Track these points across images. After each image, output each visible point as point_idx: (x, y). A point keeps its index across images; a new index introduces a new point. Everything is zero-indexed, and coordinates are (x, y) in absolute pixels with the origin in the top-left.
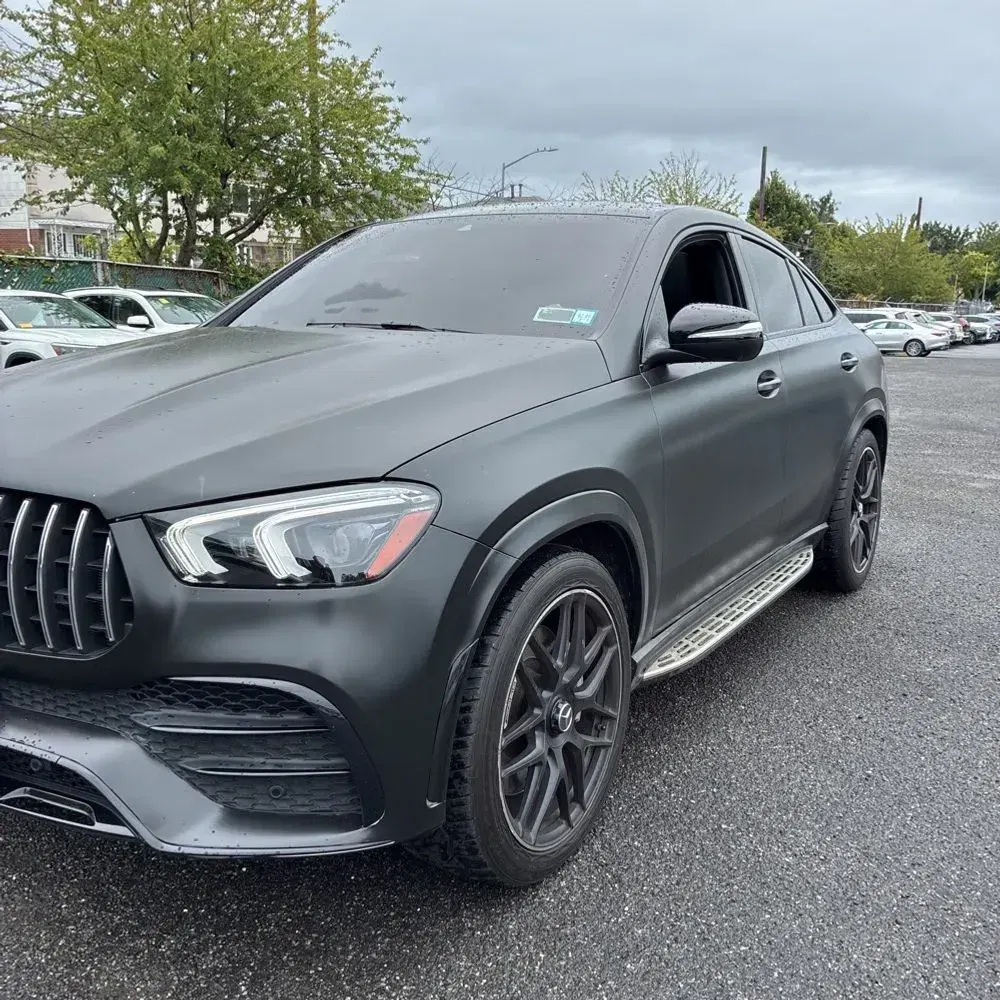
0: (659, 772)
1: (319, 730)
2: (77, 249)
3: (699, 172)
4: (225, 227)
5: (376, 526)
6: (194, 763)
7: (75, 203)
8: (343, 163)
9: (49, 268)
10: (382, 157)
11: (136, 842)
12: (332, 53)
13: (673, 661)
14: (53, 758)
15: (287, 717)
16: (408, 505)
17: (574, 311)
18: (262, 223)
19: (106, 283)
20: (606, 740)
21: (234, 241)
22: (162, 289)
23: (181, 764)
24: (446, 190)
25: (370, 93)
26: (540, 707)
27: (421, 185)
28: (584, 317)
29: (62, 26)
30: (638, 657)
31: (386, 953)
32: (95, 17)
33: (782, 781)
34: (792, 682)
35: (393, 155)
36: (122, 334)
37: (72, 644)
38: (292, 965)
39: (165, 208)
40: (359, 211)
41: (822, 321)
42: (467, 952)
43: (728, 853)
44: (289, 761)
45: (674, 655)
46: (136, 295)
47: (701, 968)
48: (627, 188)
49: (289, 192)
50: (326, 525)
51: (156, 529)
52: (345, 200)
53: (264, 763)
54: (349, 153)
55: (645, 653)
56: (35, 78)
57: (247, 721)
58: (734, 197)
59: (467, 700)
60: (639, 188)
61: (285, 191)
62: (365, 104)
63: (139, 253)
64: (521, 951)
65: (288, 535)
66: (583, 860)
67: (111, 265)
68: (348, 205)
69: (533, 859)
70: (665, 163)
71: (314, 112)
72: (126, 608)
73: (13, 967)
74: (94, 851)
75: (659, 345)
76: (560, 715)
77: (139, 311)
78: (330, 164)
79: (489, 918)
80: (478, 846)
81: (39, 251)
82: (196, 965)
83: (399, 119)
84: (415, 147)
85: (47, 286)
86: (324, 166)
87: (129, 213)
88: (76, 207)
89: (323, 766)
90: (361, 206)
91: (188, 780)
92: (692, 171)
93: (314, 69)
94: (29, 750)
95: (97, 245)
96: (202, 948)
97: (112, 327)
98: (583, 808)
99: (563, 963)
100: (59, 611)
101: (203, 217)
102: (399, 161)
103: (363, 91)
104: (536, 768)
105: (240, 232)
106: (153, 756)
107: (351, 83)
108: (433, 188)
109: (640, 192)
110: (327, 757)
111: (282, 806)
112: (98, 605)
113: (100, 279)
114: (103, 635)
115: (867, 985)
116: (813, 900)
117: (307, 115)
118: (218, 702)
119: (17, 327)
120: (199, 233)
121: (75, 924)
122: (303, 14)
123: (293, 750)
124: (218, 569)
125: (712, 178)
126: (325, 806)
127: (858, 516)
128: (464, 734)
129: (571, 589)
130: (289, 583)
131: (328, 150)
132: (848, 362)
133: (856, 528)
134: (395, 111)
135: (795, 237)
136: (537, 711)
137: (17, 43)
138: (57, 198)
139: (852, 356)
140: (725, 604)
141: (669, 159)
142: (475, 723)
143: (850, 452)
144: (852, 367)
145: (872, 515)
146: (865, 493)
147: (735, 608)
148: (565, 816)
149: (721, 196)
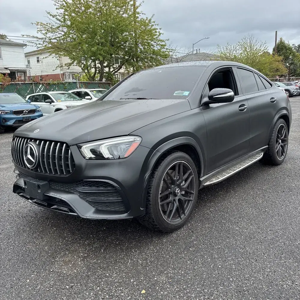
0: (209, 209)
1: (116, 191)
2: (73, 78)
3: (254, 41)
4: (112, 70)
5: (127, 146)
6: (89, 199)
7: (72, 66)
8: (144, 48)
9: (65, 85)
10: (155, 46)
11: (78, 217)
12: (140, 17)
13: (213, 181)
14: (60, 198)
15: (108, 188)
16: (135, 141)
17: (184, 92)
18: (122, 67)
19: (80, 88)
20: (191, 199)
21: (114, 73)
22: (95, 88)
23: (86, 199)
24: (174, 54)
25: (151, 28)
26: (170, 189)
27: (167, 53)
28: (186, 93)
29: (66, 17)
30: (201, 179)
31: (134, 245)
32: (75, 14)
33: (242, 212)
34: (253, 188)
35: (158, 45)
36: (84, 101)
37: (63, 173)
38: (113, 246)
39: (95, 65)
40: (149, 62)
41: (266, 89)
42: (153, 245)
43: (222, 227)
44: (109, 198)
45: (214, 180)
46: (88, 91)
47: (208, 250)
48: (231, 48)
49: (129, 58)
50: (116, 146)
51: (80, 148)
52: (145, 59)
53: (104, 199)
54: (146, 45)
55: (204, 179)
56: (60, 32)
57: (100, 189)
60: (235, 48)
61: (128, 58)
62: (150, 31)
63: (88, 79)
64: (165, 246)
65: (108, 148)
66: (185, 227)
67: (81, 82)
68: (146, 60)
69: (170, 225)
71: (136, 35)
72: (74, 165)
73: (54, 245)
74: (72, 224)
75: (206, 99)
76: (176, 191)
77: (88, 95)
78: (140, 49)
79: (160, 239)
80: (155, 220)
81: (63, 80)
82: (92, 246)
83: (160, 34)
84: (165, 42)
85: (65, 89)
86: (139, 50)
87: (86, 67)
88: (72, 67)
89: (117, 199)
90: (149, 60)
91: (88, 203)
92: (252, 41)
93: (135, 22)
94: (55, 196)
95: (77, 77)
96: (94, 243)
97: (81, 100)
98: (185, 215)
99: (175, 248)
100: (60, 166)
101: (105, 67)
102: (160, 46)
103: (149, 27)
104: (170, 204)
105: (116, 70)
106: (81, 198)
107: (146, 25)
108: (171, 53)
109: (235, 49)
110: (117, 197)
111: (109, 209)
112: (68, 165)
113: (78, 87)
114: (70, 171)
115: (248, 255)
116: (241, 237)
117: (134, 35)
118: (94, 185)
119: (57, 101)
120: (105, 71)
121: (67, 238)
122: (132, 6)
123: (110, 196)
124: (93, 156)
125: (258, 42)
126: (118, 209)
127: (279, 143)
128: (150, 193)
129: (178, 161)
130: (108, 159)
131: (140, 45)
132: (273, 100)
133: (278, 147)
134: (159, 32)
135: (286, 59)
136: (169, 190)
137: (55, 23)
138: (67, 65)
139: (275, 98)
140: (233, 167)
141: (244, 38)
142: (152, 191)
143: (275, 125)
144: (274, 102)
145: (285, 143)
146: (282, 137)
147: (235, 168)
148: (180, 216)
149: (262, 48)
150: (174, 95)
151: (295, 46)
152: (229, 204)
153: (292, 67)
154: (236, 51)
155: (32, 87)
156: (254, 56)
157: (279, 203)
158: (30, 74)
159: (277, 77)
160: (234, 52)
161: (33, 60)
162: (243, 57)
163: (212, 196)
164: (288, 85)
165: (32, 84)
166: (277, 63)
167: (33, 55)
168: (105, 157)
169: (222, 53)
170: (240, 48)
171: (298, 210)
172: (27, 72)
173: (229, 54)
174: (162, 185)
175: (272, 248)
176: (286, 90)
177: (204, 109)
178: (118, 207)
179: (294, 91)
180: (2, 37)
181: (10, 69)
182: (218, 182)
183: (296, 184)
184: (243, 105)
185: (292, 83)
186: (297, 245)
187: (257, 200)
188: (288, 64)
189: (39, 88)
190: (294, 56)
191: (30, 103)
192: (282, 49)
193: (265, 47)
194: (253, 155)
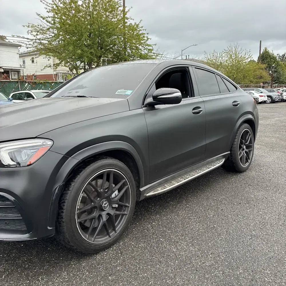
3: (239, 49)
5: (32, 151)
8: (131, 52)
10: (143, 50)
12: (129, 22)
13: (158, 191)
15: (7, 203)
16: (43, 145)
17: (127, 91)
20: (126, 213)
25: (139, 32)
28: (129, 92)
30: (142, 189)
33: (187, 227)
34: (208, 199)
35: (146, 49)
41: (230, 92)
44: (8, 215)
45: (160, 189)
48: (217, 55)
53: (2, 215)
54: (134, 49)
55: (145, 188)
56: (50, 34)
58: (250, 56)
59: (64, 200)
60: (221, 55)
62: (138, 35)
65: (9, 153)
69: (93, 246)
70: (229, 47)
75: (150, 100)
76: (103, 205)
81: (56, 80)
83: (148, 39)
84: (152, 46)
86: (127, 53)
88: (61, 67)
89: (17, 216)
92: (237, 49)
93: (124, 27)
98: (116, 232)
102: (148, 51)
103: (137, 32)
104: (94, 220)
111: (8, 227)
116: (175, 262)
117: (122, 39)
122: (122, 12)
125: (243, 50)
127: (243, 150)
128: (62, 209)
129: (105, 169)
130: (8, 166)
131: (128, 49)
132: (236, 103)
133: (242, 153)
134: (147, 37)
135: (269, 67)
136: (92, 204)
137: (46, 25)
138: (55, 65)
139: (238, 102)
140: (185, 175)
141: (230, 46)
142: (66, 206)
143: (238, 131)
144: (237, 105)
145: (250, 149)
146: (247, 142)
147: (187, 176)
148: (108, 234)
149: (246, 56)
150: (116, 93)
151: (279, 56)
152: (176, 217)
153: (275, 75)
154: (222, 58)
155: (18, 85)
156: (239, 63)
157: (231, 217)
158: (23, 74)
159: (261, 84)
160: (220, 59)
161: (28, 60)
162: (228, 64)
163: (161, 206)
164: (270, 91)
165: (18, 82)
166: (261, 70)
167: (28, 56)
168: (4, 163)
169: (208, 59)
170: (226, 55)
171: (250, 227)
172: (21, 72)
173: (215, 60)
174: (81, 199)
175: (207, 279)
176: (268, 96)
177: (147, 110)
178: (19, 226)
179: (276, 98)
180: (2, 38)
181: (3, 68)
182: (164, 191)
183: (255, 194)
184: (199, 108)
185: (274, 89)
186: (237, 275)
187: (209, 214)
188: (270, 72)
189: (25, 86)
190: (278, 65)
191: (11, 101)
192: (267, 58)
193: (250, 55)
194: (213, 162)
